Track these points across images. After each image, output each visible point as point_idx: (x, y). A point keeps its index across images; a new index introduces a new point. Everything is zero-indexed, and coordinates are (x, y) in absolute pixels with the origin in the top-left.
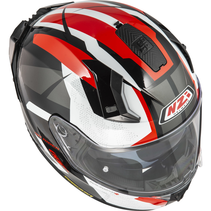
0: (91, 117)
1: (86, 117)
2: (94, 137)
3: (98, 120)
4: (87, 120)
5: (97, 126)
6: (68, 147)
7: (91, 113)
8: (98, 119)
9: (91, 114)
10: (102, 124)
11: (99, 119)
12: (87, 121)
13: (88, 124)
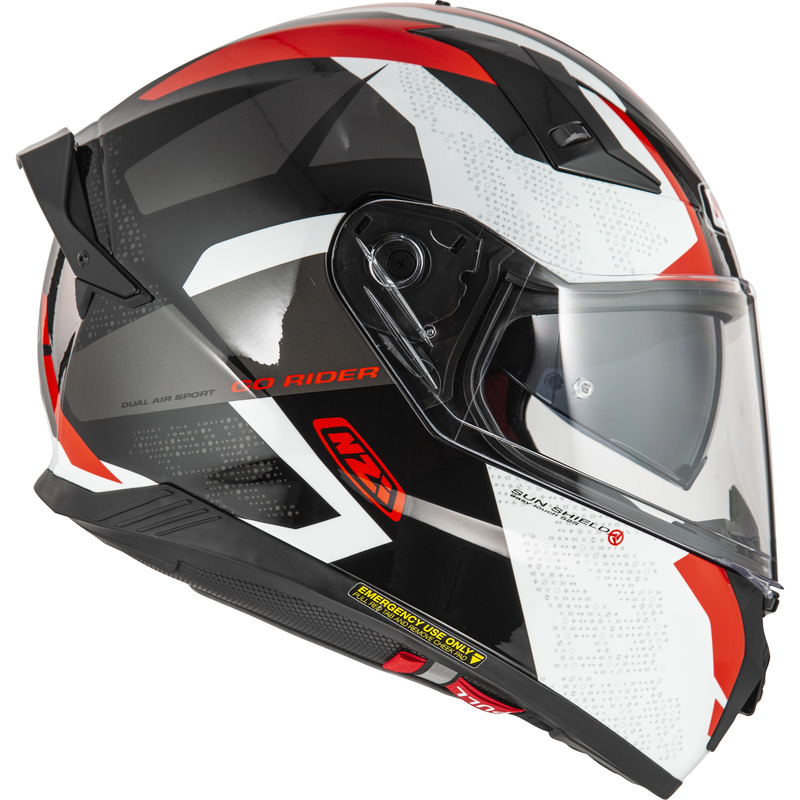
0: (509, 168)
1: (489, 171)
2: (532, 239)
3: (535, 175)
4: (499, 180)
5: (537, 195)
6: (427, 335)
7: (507, 154)
8: (533, 171)
9: (506, 158)
10: (552, 186)
11: (537, 171)
12: (497, 185)
13: (503, 194)
